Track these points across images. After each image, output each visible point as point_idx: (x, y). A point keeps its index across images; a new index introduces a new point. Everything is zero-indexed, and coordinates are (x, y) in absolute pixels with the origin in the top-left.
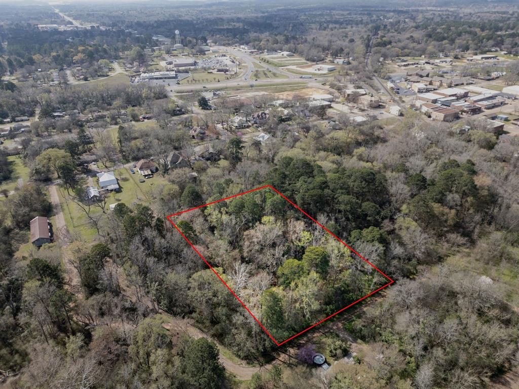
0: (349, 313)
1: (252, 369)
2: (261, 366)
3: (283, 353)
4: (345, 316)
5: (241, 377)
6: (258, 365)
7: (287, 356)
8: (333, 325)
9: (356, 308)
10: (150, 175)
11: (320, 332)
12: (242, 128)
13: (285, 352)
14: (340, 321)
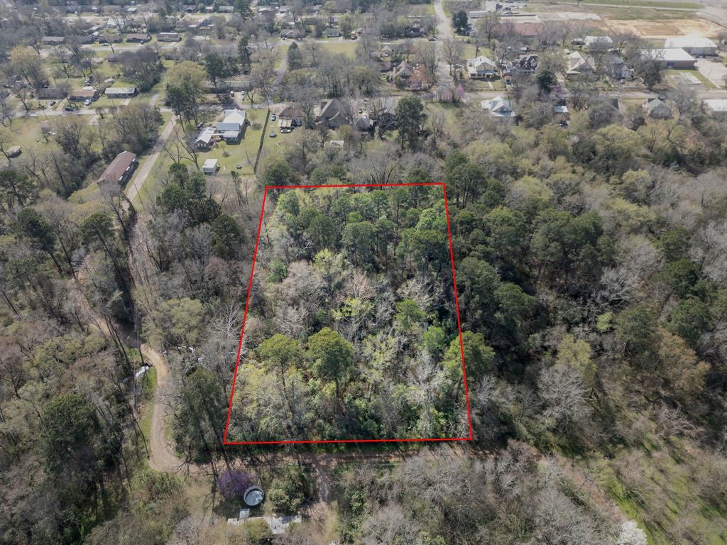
0: (363, 452)
1: (174, 459)
2: (187, 462)
3: (226, 461)
4: (354, 455)
5: (154, 462)
6: (184, 459)
7: (226, 467)
8: (323, 459)
9: (381, 451)
10: (288, 128)
11: (298, 458)
12: (482, 79)
13: (229, 460)
14: (338, 457)
